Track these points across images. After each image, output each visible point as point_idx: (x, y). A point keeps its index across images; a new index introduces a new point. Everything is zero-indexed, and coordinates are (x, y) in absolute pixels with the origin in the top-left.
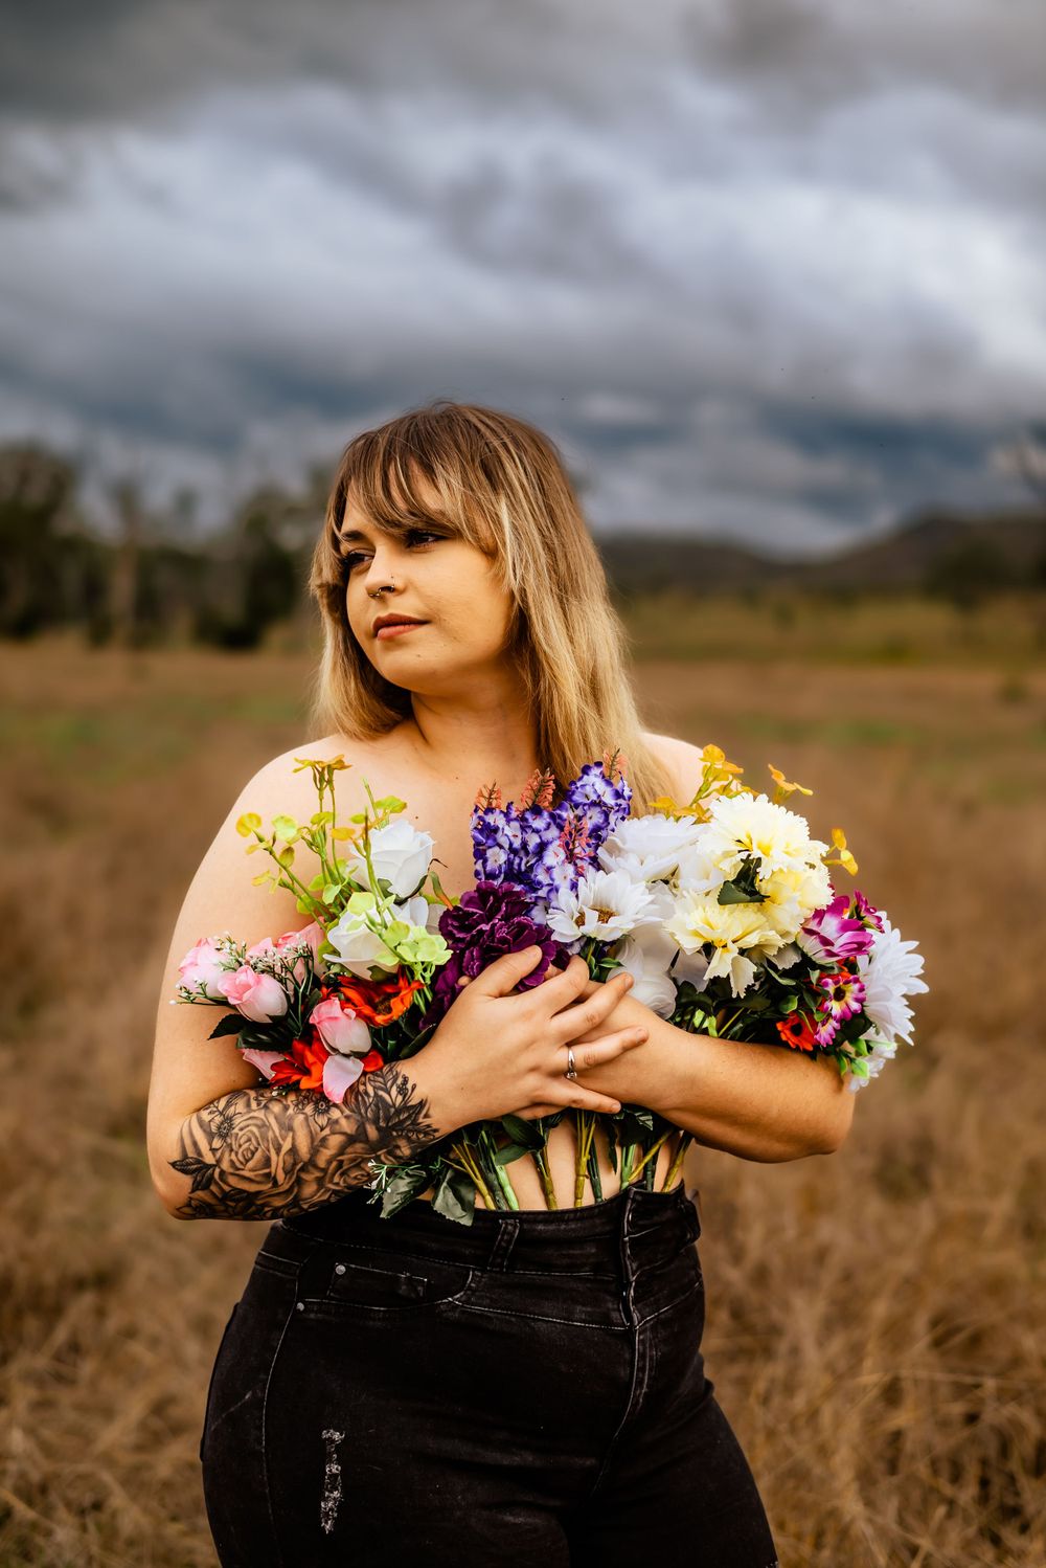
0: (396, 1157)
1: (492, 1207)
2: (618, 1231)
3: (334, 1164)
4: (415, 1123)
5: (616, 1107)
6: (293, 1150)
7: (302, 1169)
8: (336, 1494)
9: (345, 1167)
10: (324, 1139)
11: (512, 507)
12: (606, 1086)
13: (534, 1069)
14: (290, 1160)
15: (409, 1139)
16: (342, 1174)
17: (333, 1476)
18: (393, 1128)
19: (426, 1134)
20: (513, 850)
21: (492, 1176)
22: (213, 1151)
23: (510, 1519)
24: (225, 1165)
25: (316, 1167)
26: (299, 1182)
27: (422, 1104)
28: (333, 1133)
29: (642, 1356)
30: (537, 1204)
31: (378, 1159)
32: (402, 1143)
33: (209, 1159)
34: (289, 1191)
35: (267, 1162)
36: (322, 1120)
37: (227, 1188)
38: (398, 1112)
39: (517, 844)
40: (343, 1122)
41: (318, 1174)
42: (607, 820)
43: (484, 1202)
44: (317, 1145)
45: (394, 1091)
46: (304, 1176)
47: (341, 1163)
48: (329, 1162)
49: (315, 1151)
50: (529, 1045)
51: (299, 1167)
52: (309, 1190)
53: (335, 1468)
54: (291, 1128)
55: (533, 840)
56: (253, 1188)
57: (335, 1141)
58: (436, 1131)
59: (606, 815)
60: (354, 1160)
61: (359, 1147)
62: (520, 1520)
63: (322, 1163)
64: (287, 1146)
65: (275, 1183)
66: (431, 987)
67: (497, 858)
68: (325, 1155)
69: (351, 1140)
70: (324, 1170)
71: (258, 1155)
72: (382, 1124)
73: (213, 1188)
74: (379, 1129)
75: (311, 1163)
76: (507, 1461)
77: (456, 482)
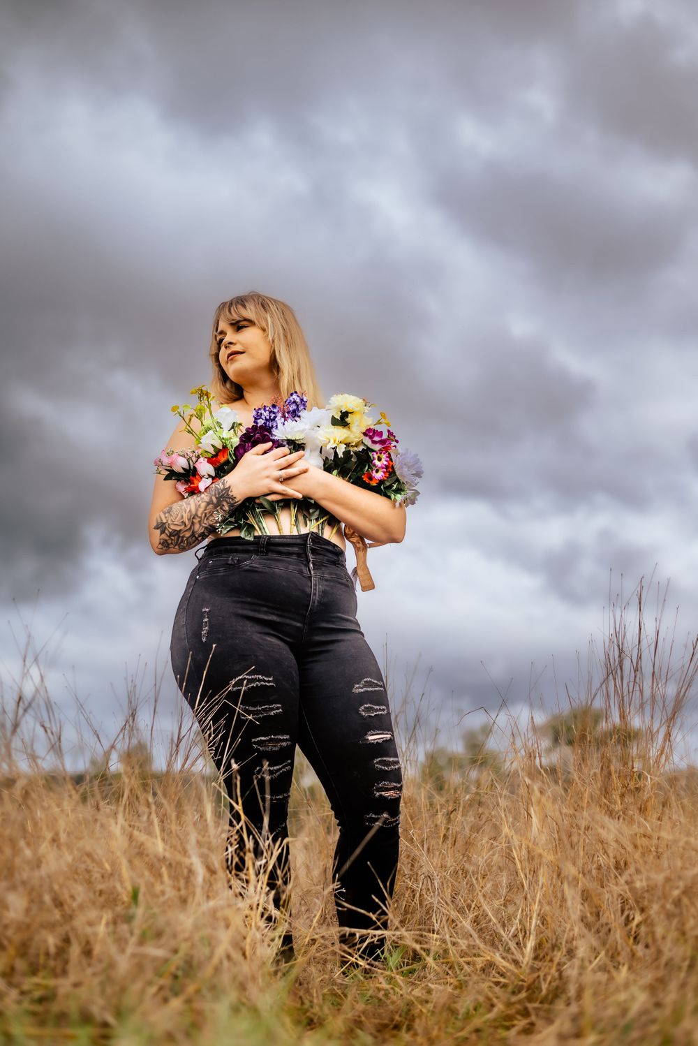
0: (224, 511)
1: (261, 534)
2: (305, 544)
3: (204, 514)
4: (228, 495)
5: (300, 496)
6: (190, 511)
7: (193, 518)
8: (207, 628)
9: (207, 516)
10: (199, 505)
11: (272, 317)
12: (295, 487)
13: (268, 477)
14: (189, 515)
15: (227, 501)
16: (207, 519)
17: (206, 622)
18: (221, 497)
19: (232, 499)
20: (266, 420)
21: (260, 524)
22: (166, 517)
23: (269, 639)
24: (169, 522)
25: (197, 516)
26: (193, 523)
27: (229, 487)
28: (202, 502)
29: (315, 585)
30: (277, 533)
31: (217, 511)
32: (225, 503)
33: (164, 521)
34: (190, 528)
35: (182, 517)
36: (199, 499)
37: (170, 530)
38: (222, 491)
39: (268, 418)
40: (205, 498)
41: (199, 520)
42: (298, 407)
43: (258, 533)
44: (198, 508)
45: (221, 484)
46: (194, 520)
47: (206, 513)
48: (202, 514)
49: (197, 510)
50: (266, 468)
51: (193, 517)
52: (197, 527)
53: (206, 620)
54: (189, 504)
55: (273, 416)
56: (178, 528)
57: (203, 505)
58: (235, 498)
59: (298, 406)
60: (210, 512)
61: (211, 506)
62: (272, 640)
63: (199, 515)
64: (188, 510)
65: (185, 526)
66: (234, 454)
67: (261, 422)
68: (201, 510)
69: (208, 504)
70: (201, 517)
71: (180, 515)
72: (217, 496)
73: (166, 532)
74: (216, 498)
75: (196, 515)
76: (266, 617)
77: (253, 308)
